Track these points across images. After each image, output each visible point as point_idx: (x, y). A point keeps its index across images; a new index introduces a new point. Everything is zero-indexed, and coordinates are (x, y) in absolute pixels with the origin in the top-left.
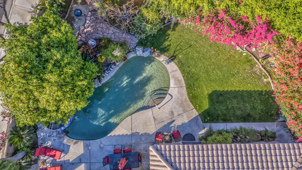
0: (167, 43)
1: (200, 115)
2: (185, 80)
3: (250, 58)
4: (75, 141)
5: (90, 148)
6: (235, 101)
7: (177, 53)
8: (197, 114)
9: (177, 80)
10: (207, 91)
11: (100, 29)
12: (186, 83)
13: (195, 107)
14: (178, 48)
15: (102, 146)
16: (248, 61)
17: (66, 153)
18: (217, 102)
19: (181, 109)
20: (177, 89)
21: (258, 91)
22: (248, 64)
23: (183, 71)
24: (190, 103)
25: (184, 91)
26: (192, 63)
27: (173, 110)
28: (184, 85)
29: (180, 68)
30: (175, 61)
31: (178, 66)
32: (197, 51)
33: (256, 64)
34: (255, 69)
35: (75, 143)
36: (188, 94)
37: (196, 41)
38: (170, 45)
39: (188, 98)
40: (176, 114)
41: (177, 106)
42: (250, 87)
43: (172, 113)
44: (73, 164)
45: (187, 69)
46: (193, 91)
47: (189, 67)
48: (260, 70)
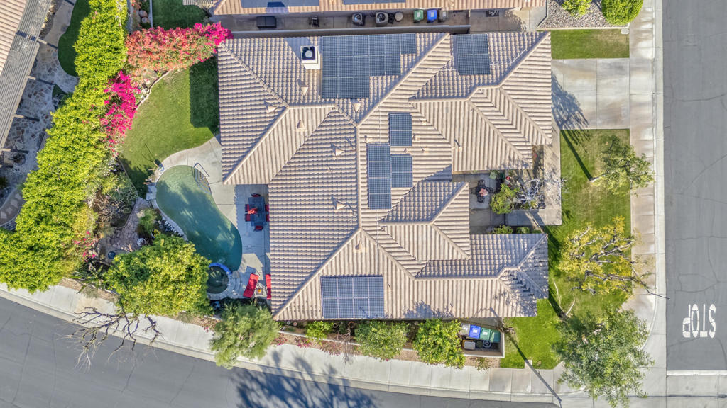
0: (143, 170)
1: (215, 135)
2: (180, 150)
3: (157, 86)
4: (242, 262)
5: (249, 246)
6: (201, 100)
7: (152, 158)
8: (214, 138)
9: (180, 158)
10: (191, 128)
11: (129, 236)
12: (183, 149)
13: (208, 139)
14: (148, 157)
15: (247, 234)
16: (160, 87)
17: (255, 270)
18: (202, 117)
19: (210, 154)
20: (190, 159)
21: (190, 78)
22: (162, 87)
23: (171, 152)
24: (204, 145)
25: (191, 150)
26: (162, 143)
27: (211, 162)
28: (185, 151)
29: (168, 155)
30: (160, 160)
31: (166, 157)
32: (151, 139)
33: (162, 79)
34: (168, 81)
35: (245, 261)
36: (194, 146)
37: (141, 140)
38: (145, 166)
39: (199, 147)
40: (215, 160)
41: (207, 158)
42: (187, 85)
43: (214, 163)
44: (266, 264)
45: (168, 149)
46: (192, 142)
47: (167, 146)
48: (168, 76)
